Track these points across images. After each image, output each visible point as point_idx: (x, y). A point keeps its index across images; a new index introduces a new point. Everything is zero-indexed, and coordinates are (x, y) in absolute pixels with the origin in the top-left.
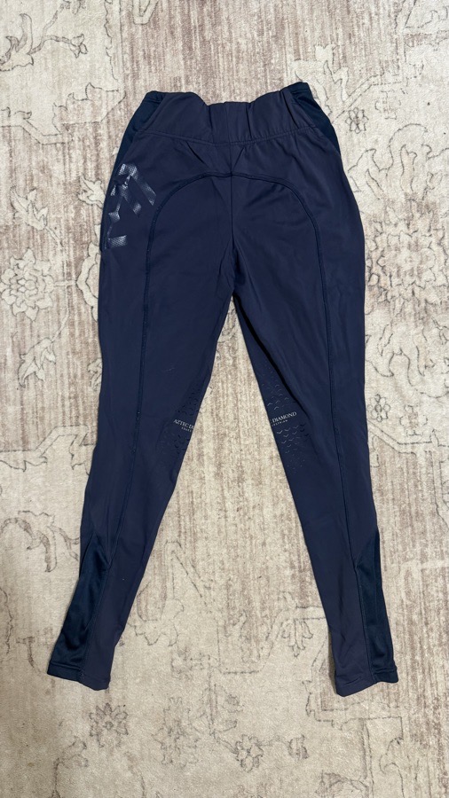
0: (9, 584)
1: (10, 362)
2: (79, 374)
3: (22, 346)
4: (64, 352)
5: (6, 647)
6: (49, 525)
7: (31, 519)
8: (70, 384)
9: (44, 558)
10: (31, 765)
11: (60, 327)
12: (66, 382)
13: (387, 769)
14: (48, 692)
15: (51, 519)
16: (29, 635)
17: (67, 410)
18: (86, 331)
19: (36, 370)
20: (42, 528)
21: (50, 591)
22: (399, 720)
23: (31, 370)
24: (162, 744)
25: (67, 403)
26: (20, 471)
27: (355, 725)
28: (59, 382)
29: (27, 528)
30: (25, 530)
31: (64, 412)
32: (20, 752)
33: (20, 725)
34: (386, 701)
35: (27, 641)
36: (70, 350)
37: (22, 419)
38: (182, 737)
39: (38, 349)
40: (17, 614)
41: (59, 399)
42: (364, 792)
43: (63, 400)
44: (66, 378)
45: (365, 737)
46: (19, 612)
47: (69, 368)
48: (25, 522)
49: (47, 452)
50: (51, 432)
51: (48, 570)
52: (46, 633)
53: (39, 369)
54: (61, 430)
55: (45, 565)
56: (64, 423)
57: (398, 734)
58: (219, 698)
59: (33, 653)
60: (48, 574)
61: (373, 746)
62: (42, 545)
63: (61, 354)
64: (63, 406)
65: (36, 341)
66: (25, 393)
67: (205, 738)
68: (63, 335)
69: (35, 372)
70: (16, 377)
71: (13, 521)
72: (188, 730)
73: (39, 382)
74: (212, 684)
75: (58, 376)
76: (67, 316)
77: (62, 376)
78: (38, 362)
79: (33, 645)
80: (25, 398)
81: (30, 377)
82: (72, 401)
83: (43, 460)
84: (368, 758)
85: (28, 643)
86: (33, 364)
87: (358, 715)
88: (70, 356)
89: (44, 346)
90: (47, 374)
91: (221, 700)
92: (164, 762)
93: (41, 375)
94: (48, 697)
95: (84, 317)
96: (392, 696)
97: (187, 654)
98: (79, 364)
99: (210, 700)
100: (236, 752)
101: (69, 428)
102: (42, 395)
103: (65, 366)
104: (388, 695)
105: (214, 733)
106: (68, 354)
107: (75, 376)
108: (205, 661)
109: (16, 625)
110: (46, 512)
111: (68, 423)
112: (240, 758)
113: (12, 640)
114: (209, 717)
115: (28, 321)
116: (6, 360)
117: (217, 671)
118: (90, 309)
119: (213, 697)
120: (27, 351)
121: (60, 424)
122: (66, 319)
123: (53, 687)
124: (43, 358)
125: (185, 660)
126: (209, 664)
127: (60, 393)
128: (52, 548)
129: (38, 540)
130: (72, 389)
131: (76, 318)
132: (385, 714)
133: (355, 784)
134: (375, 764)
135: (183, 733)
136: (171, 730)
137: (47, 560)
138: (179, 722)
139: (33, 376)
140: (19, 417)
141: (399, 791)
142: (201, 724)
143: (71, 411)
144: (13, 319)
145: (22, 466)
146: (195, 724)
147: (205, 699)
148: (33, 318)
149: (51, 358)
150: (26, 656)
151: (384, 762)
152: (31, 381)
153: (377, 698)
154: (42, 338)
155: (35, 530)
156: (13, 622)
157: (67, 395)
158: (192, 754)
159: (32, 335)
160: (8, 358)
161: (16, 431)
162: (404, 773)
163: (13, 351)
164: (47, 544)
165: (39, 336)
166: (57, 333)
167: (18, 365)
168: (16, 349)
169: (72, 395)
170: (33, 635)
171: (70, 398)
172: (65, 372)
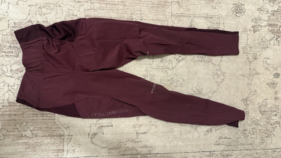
0: (117, 141)
1: (25, 141)
2: (32, 113)
3: (18, 136)
4: (22, 118)
5: (139, 143)
6: (95, 126)
7: (92, 133)
8: (37, 117)
9: (107, 128)
10: (181, 134)
11: (11, 120)
12: (36, 118)
13: (188, 8)
14: (156, 127)
15: (92, 125)
16: (135, 134)
17: (48, 118)
18: (14, 109)
19: (30, 130)
20: (95, 128)
21: (120, 125)
22: (172, 2)
23: (30, 133)
24: (175, 87)
25: (45, 118)
26: (72, 137)
27: (173, 18)
28: (35, 121)
29: (95, 134)
30: (96, 135)
31: (49, 119)
32: (176, 138)
33: (167, 138)
34: (166, 6)
35: (138, 135)
36: (21, 116)
37: (51, 136)
38: (174, 80)
39: (20, 129)
40: (128, 138)
41: (43, 121)
42: (195, 18)
43: (43, 120)
44: (34, 118)
45: (177, 15)
46: (127, 137)
47: (29, 117)
48: (93, 135)
49: (65, 127)
50: (57, 125)
51: (112, 126)
52: (135, 127)
53: (29, 129)
54: (56, 121)
55: (110, 127)
56: (53, 120)
57: (177, 3)
58: (161, 65)
59: (142, 132)
60: (113, 126)
61: (181, 13)
62: (102, 128)
63: (23, 120)
64: (46, 119)
65: (17, 130)
66: (39, 135)
67: (174, 71)
68: (15, 119)
69: (31, 131)
70: (32, 138)
71: (92, 140)
72: (171, 77)
73: (35, 129)
74: (156, 67)
75: (33, 121)
76: (6, 117)
77: (33, 120)
78: (26, 129)
79: (139, 132)
80: (41, 135)
81: (33, 133)
82: (44, 116)
83: (68, 128)
84: (184, 15)
85: (139, 134)
86: (27, 131)
87: (170, 17)
88: (25, 116)
89: (19, 127)
90: (32, 126)
91: (162, 65)
92: (182, 86)
93: (32, 128)
94: (158, 127)
95: (7, 110)
96: (165, 4)
97: (145, 75)
98: (28, 113)
99: (162, 69)
100: (179, 61)
101: (56, 117)
102: (41, 128)
103: (29, 118)
104: (164, 5)
105: (173, 68)
106: (23, 117)
107: (34, 114)
108: (148, 69)
109: (131, 139)
110: (89, 127)
111: (53, 118)
112: (182, 60)
113: (137, 140)
114: (167, 69)
115: (8, 133)
116: (24, 143)
117: (152, 66)
118: (4, 107)
119: (161, 67)
120: (21, 134)
121: (54, 121)
122: (7, 117)
123: (154, 125)
124: (24, 127)
125: (147, 76)
126: (149, 68)
127: (41, 121)
128: (104, 124)
129: (100, 130)
130: (39, 116)
131: (8, 113)
132: (170, 7)
133: (192, 21)
134: (187, 13)
135: (172, 79)
136: (171, 83)
137: (108, 126)
138: (169, 80)
139: (32, 131)
140: (49, 138)
141: (195, 6)
142: (170, 72)
143: (48, 117)
144: (6, 139)
145: (70, 137)
146: (169, 75)
147: (161, 70)
148: (6, 131)
149: (24, 124)
150: (143, 135)
151: (186, 10)
152: (35, 132)
153: (165, 9)
154: (15, 128)
155: (96, 131)
156: (130, 140)
157: (42, 118)
158: (179, 76)
159: (14, 132)
160: (23, 142)
161: (55, 139)
162: (189, 3)
163: (20, 140)
164: (102, 126)
165: (14, 129)
166: (14, 121)
167: (27, 138)
168: (20, 138)
169: (42, 116)
170: (135, 132)
171: (43, 117)
172: (31, 118)
